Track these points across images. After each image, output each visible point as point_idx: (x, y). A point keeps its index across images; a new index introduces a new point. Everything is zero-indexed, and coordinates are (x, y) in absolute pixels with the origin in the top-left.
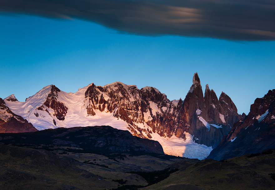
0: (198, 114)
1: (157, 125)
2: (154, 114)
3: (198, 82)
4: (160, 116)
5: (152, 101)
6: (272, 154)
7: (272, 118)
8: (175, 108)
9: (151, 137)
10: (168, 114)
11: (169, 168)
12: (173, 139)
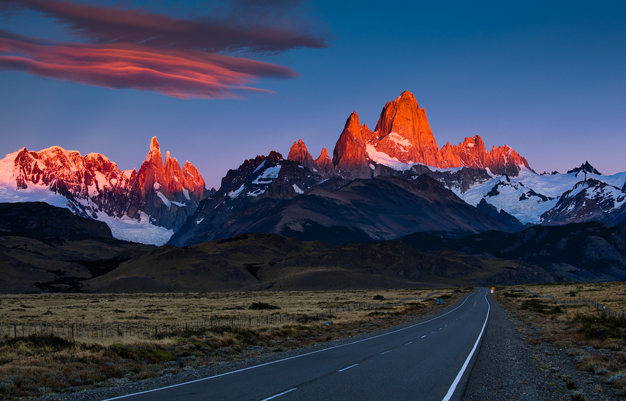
0: (156, 189)
1: (104, 201)
2: (101, 188)
3: (156, 148)
4: (109, 190)
5: (98, 171)
6: (247, 239)
7: (248, 194)
8: (127, 181)
9: (97, 217)
10: (119, 188)
11: (119, 256)
12: (124, 219)
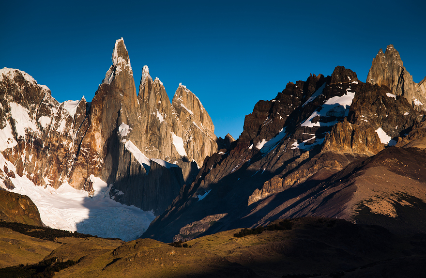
0: (123, 135)
1: (27, 158)
2: (21, 133)
3: (124, 60)
4: (35, 137)
5: (16, 102)
6: (291, 229)
7: (294, 146)
8: (69, 120)
9: (13, 187)
10: (54, 133)
11: (53, 260)
12: (63, 191)
